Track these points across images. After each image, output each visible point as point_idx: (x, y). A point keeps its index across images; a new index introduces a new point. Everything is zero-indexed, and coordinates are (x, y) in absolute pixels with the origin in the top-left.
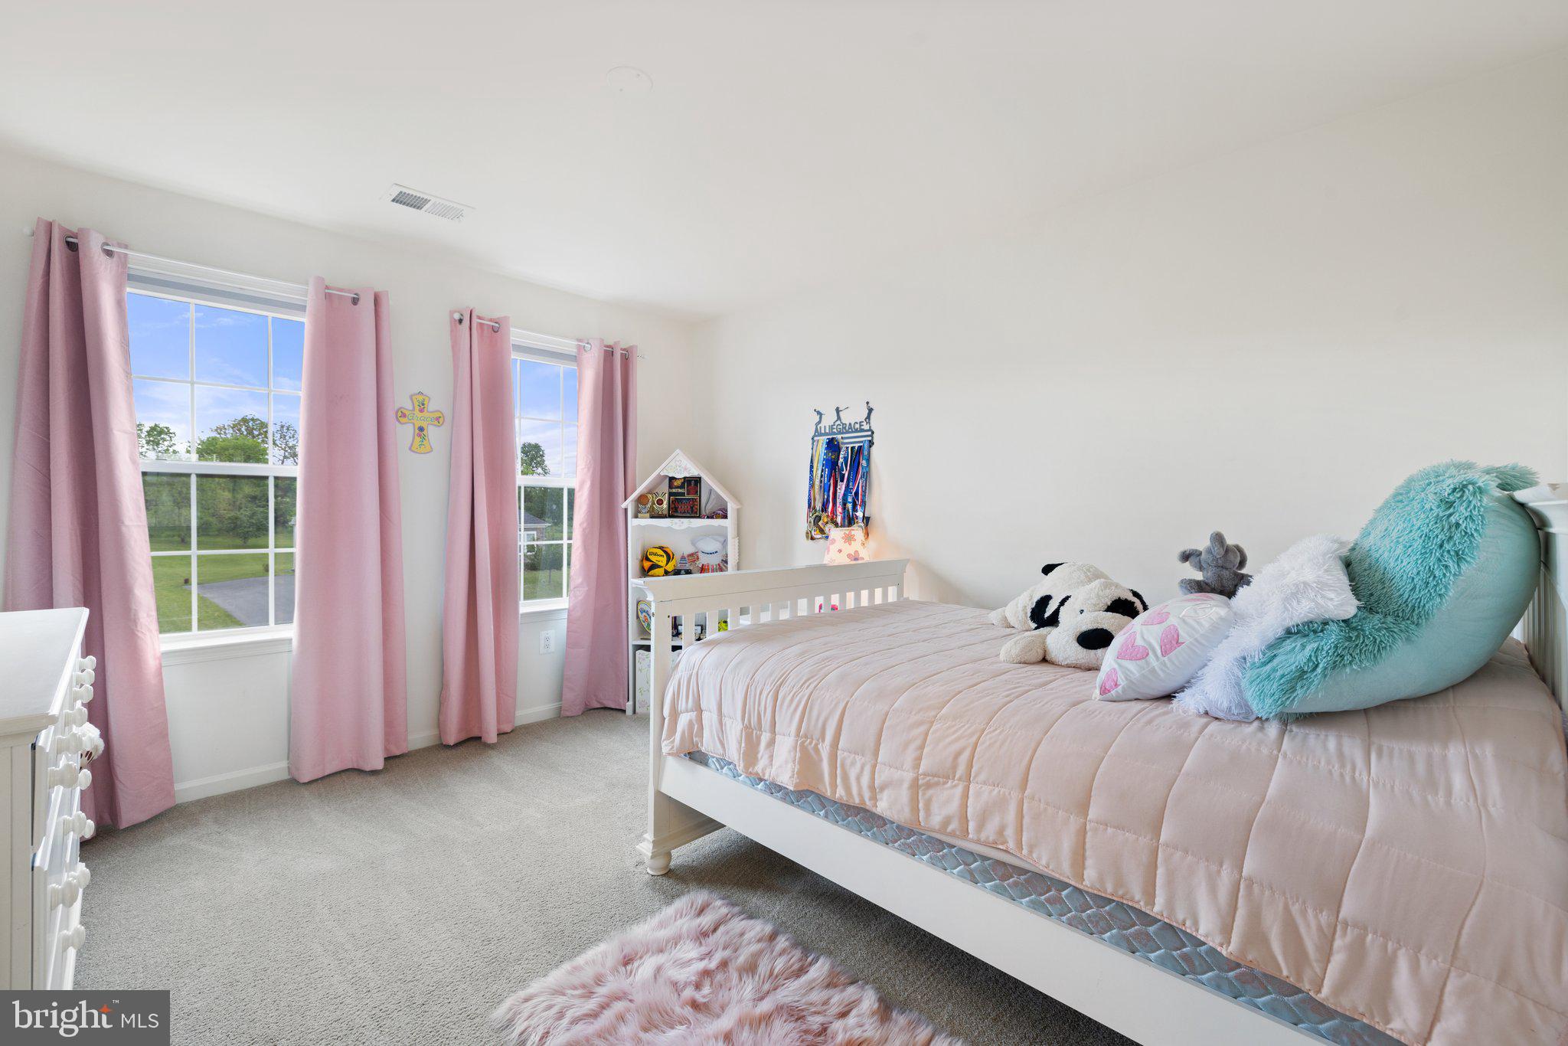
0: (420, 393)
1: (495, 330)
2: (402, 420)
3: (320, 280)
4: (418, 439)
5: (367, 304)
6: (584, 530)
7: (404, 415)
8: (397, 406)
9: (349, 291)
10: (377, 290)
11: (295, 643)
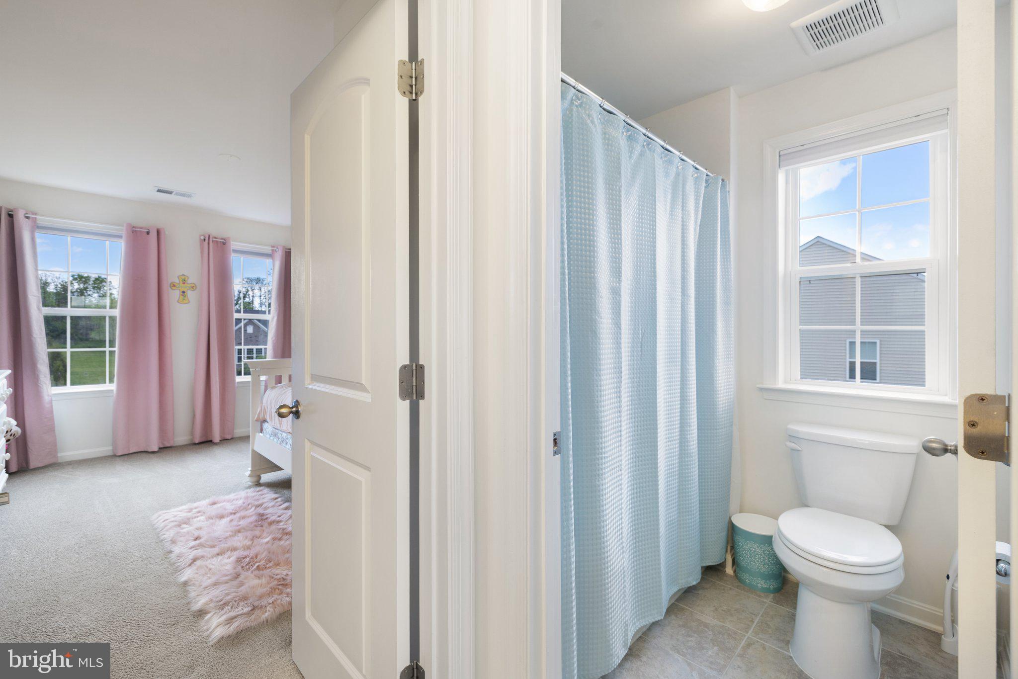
0: (183, 275)
1: (224, 244)
2: (174, 288)
3: (129, 225)
4: (182, 297)
5: (154, 234)
6: (273, 341)
7: (174, 286)
8: (170, 281)
9: (145, 228)
10: (159, 228)
11: (115, 392)
